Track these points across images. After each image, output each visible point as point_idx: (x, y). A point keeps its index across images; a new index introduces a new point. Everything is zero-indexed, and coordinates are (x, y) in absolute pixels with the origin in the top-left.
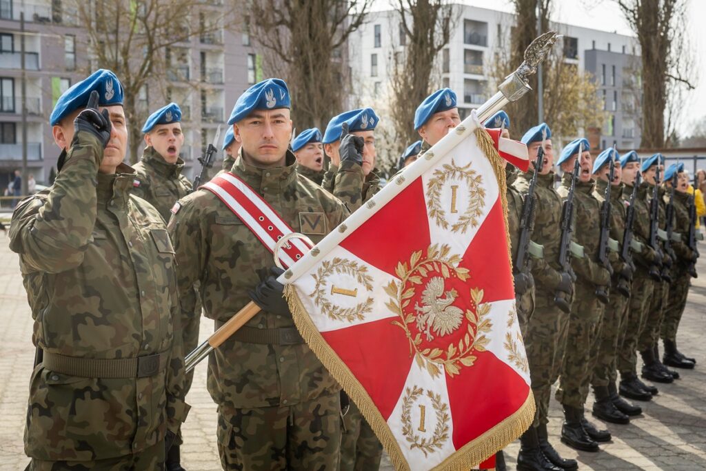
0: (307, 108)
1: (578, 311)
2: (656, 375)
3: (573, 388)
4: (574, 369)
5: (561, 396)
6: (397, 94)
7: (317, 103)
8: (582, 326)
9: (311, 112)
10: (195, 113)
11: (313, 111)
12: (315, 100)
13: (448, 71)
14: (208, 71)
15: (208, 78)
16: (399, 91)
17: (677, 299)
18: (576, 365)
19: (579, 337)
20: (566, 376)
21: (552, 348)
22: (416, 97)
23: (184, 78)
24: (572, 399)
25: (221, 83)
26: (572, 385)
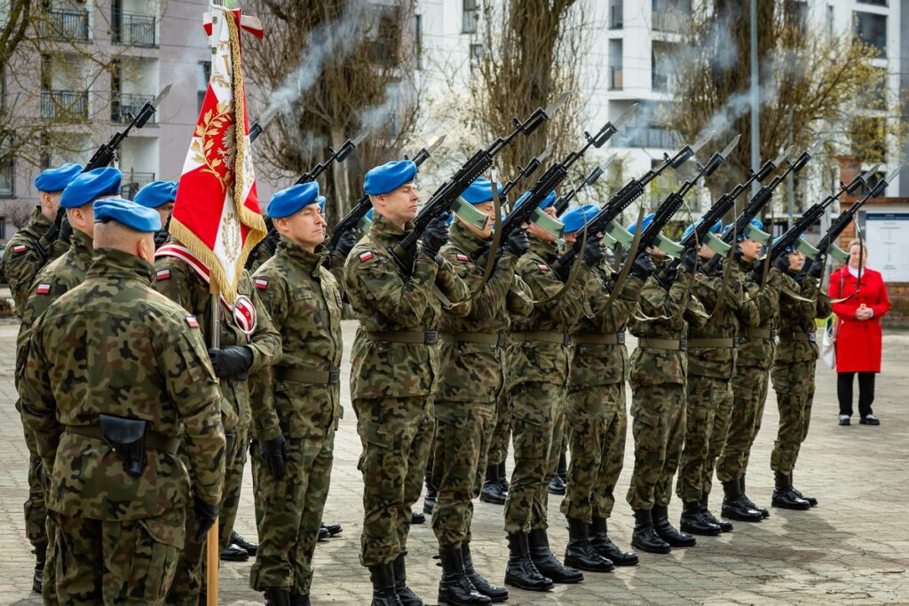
0: (318, 107)
1: (586, 405)
2: (738, 511)
3: (582, 498)
4: (582, 475)
5: (566, 508)
6: (490, 85)
7: (339, 99)
8: (589, 422)
9: (326, 117)
10: (99, 106)
11: (331, 113)
12: (335, 93)
13: (619, 26)
14: (125, 20)
15: (126, 36)
16: (493, 79)
17: (793, 416)
18: (585, 470)
19: (586, 436)
20: (573, 484)
21: (547, 439)
22: (524, 91)
23: (78, 34)
24: (580, 510)
25: (153, 46)
26: (581, 494)
